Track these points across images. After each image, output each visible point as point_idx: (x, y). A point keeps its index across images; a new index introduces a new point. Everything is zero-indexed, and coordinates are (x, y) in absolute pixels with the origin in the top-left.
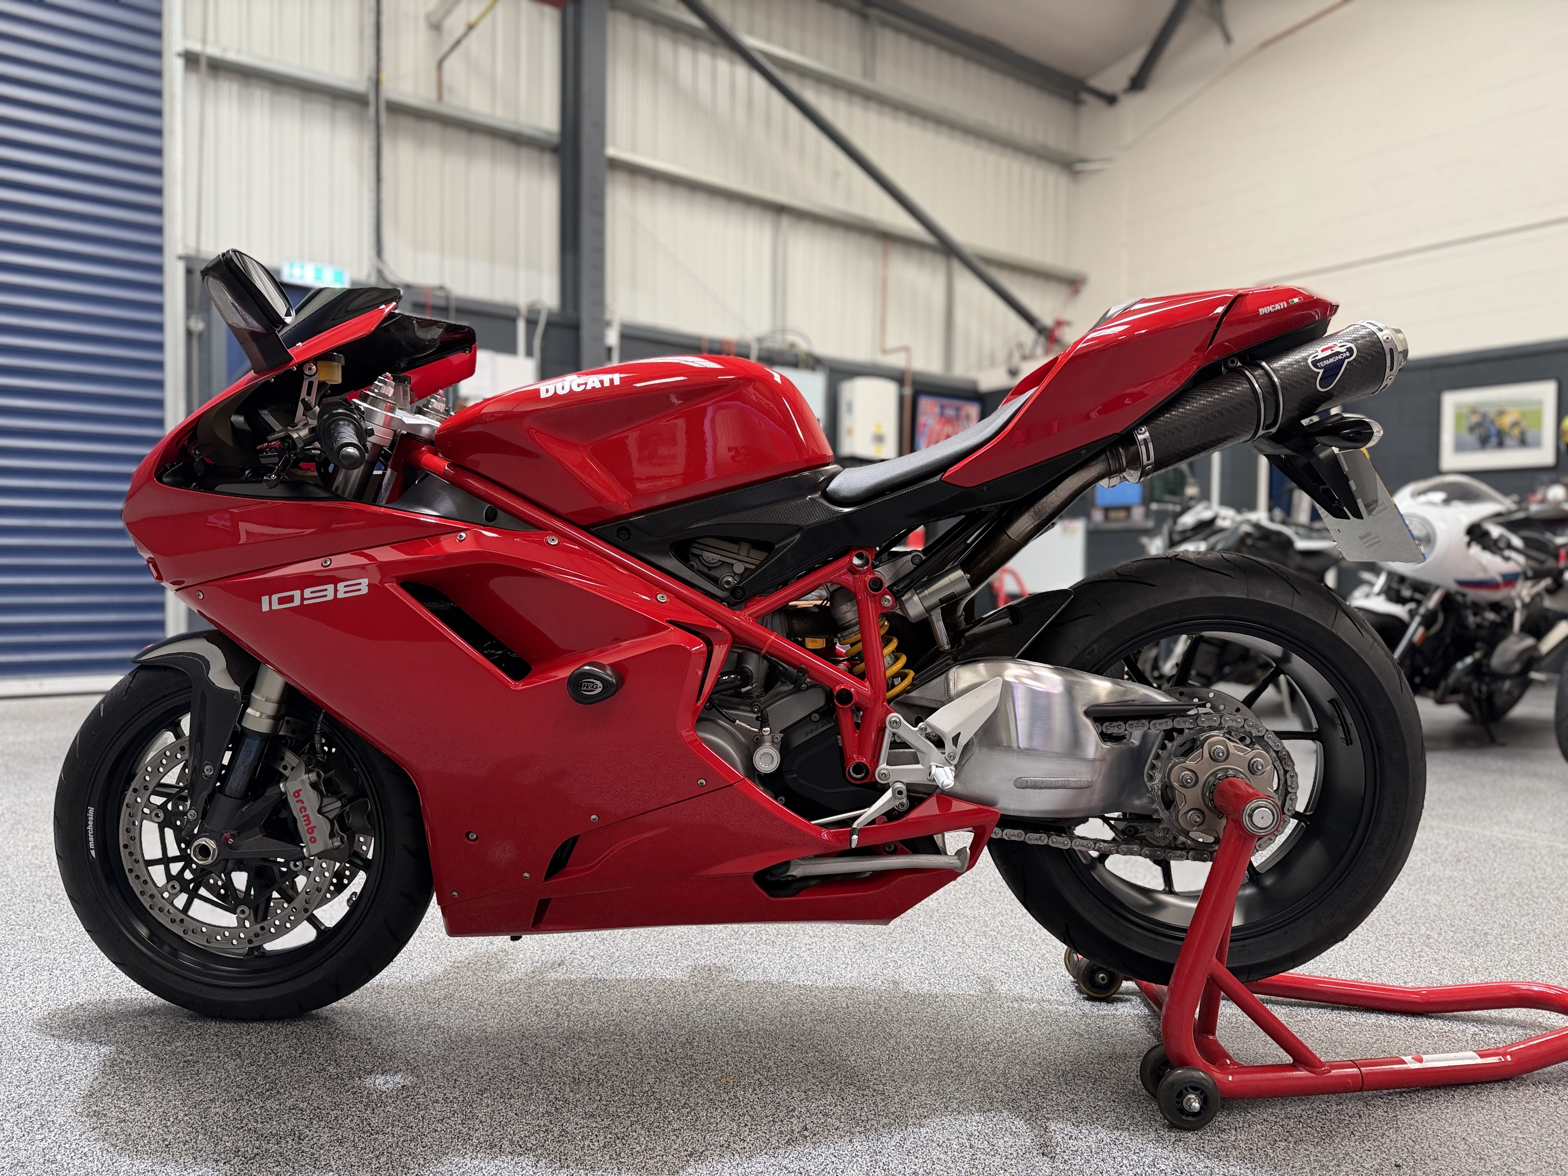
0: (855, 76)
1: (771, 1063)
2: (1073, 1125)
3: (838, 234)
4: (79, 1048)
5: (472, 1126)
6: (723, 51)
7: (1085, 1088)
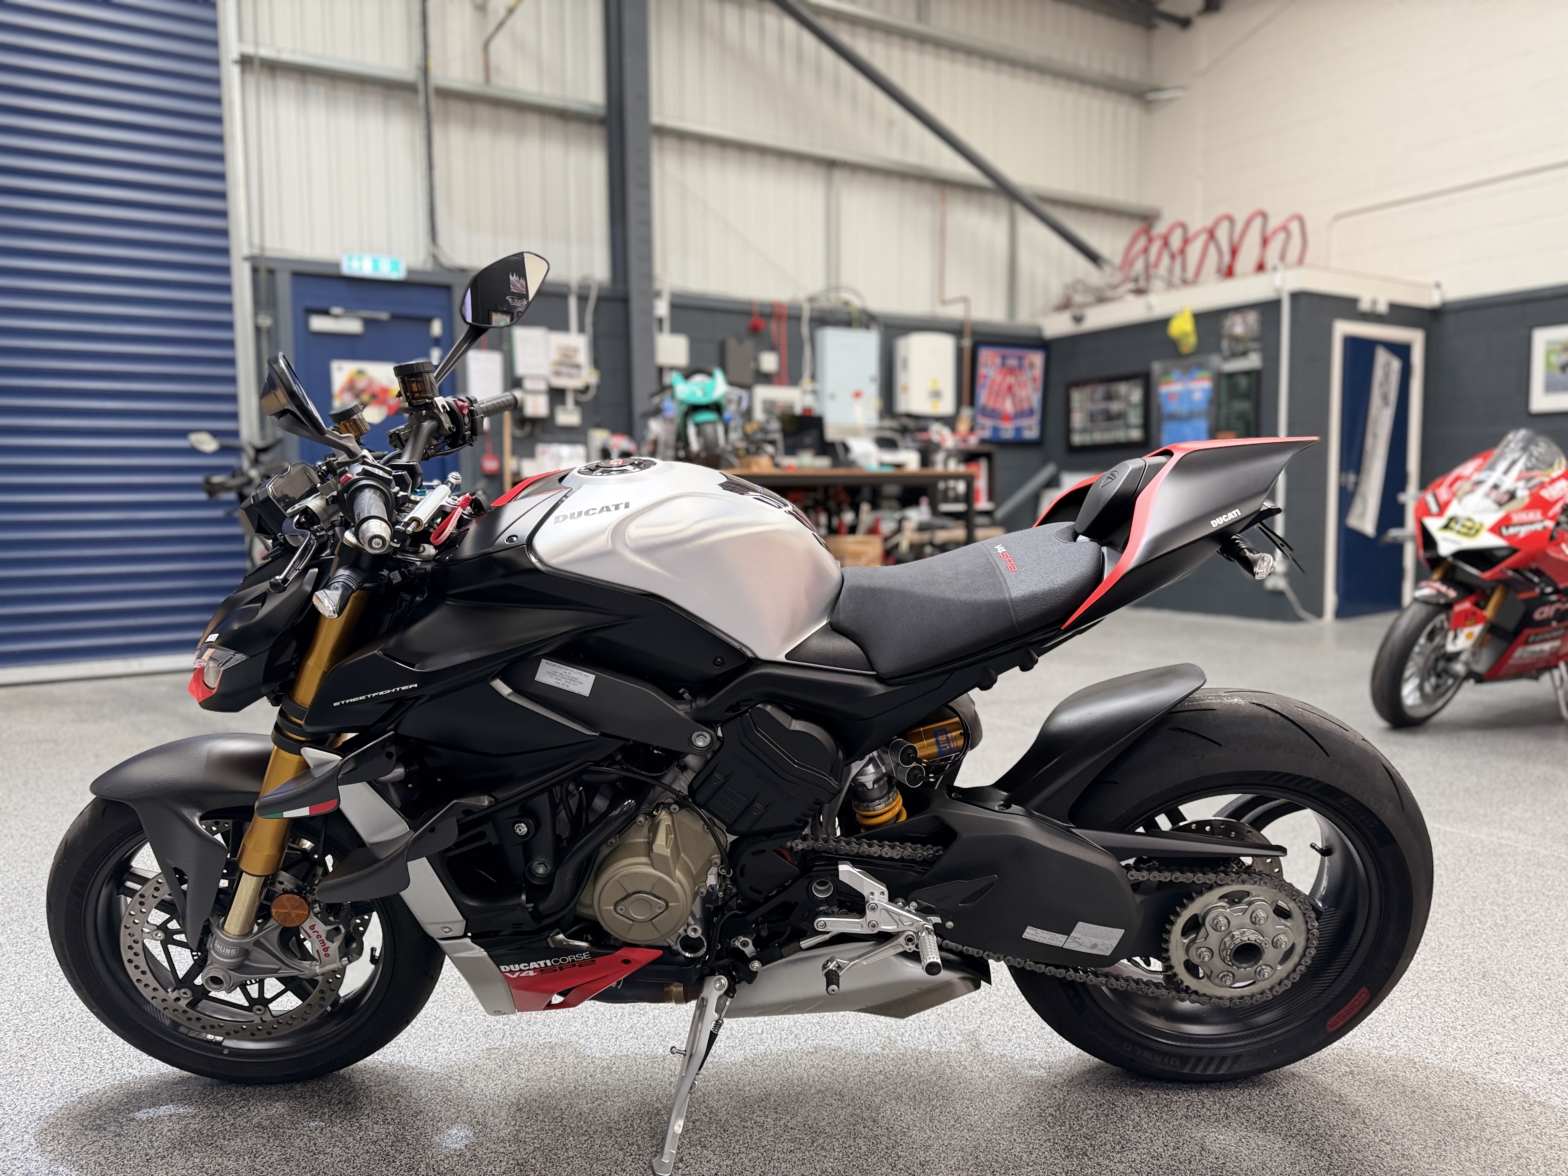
3: (895, 183)
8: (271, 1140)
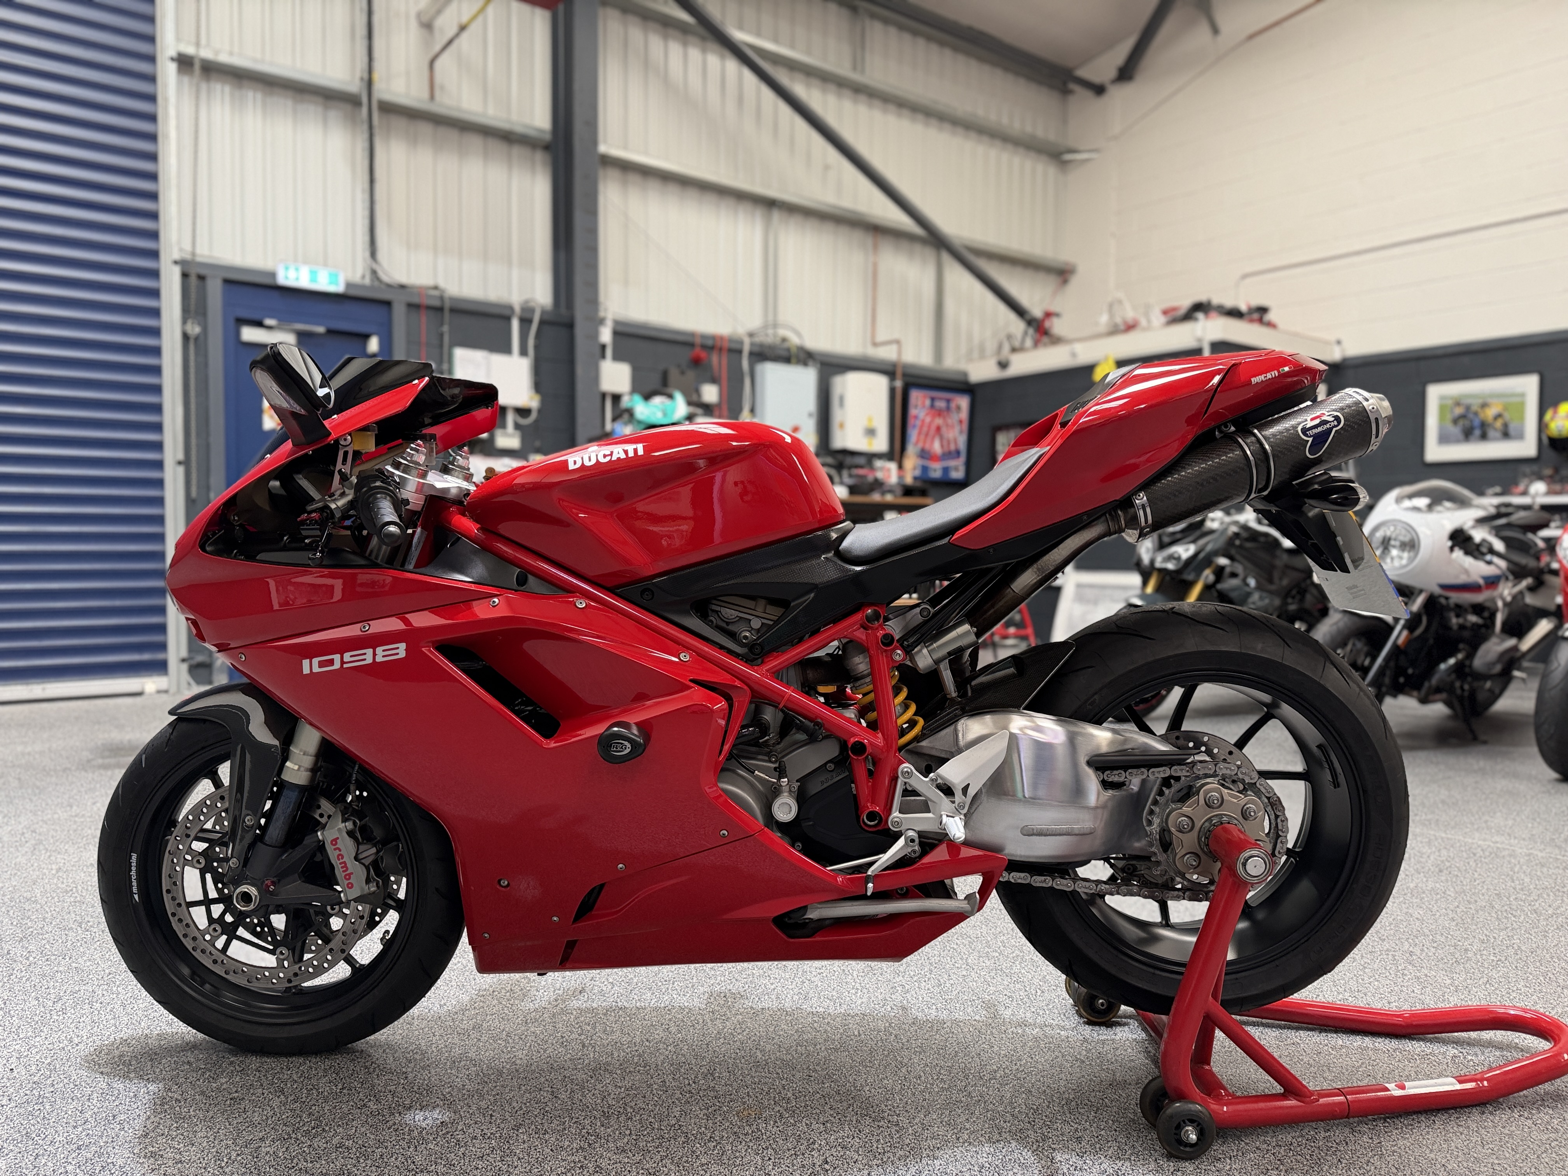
0: (844, 70)
1: (789, 1095)
2: (1078, 1155)
3: (829, 227)
4: (128, 1086)
5: (510, 1163)
6: (713, 46)
7: (1088, 1116)
8: (362, 1161)
